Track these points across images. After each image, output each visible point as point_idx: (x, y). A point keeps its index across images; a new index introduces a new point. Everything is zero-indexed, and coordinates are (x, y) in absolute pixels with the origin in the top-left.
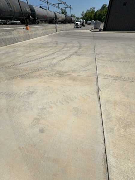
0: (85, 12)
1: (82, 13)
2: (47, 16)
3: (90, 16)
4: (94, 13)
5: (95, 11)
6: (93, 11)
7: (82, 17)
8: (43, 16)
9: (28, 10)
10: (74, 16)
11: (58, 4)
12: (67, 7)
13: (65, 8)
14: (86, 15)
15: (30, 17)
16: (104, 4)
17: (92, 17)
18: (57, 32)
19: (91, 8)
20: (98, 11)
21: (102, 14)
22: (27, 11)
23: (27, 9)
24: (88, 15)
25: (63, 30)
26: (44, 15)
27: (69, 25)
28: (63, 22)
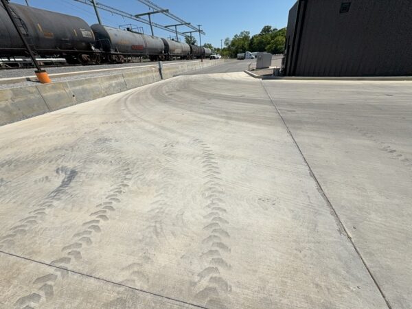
0: (231, 39)
1: (226, 40)
2: (144, 46)
3: (241, 45)
4: (248, 40)
5: (251, 37)
6: (246, 38)
7: (226, 47)
8: (134, 46)
9: (86, 34)
10: (210, 46)
11: (176, 26)
12: (193, 30)
13: (191, 32)
14: (233, 44)
15: (93, 48)
16: (266, 25)
17: (246, 46)
18: (162, 78)
19: (242, 33)
20: (255, 37)
21: (264, 41)
22: (84, 36)
23: (83, 33)
24: (236, 44)
25: (181, 73)
26: (137, 44)
27: (198, 61)
28: (184, 57)
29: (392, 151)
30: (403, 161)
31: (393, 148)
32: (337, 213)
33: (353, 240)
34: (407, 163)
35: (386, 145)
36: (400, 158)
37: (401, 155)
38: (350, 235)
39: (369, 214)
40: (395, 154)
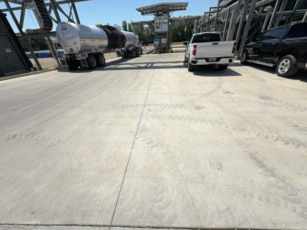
29: (15, 136)
30: (25, 138)
31: (13, 134)
32: (10, 223)
33: (39, 223)
34: (29, 137)
35: (6, 135)
36: (22, 137)
37: (22, 135)
38: (35, 222)
39: (35, 191)
40: (18, 137)
